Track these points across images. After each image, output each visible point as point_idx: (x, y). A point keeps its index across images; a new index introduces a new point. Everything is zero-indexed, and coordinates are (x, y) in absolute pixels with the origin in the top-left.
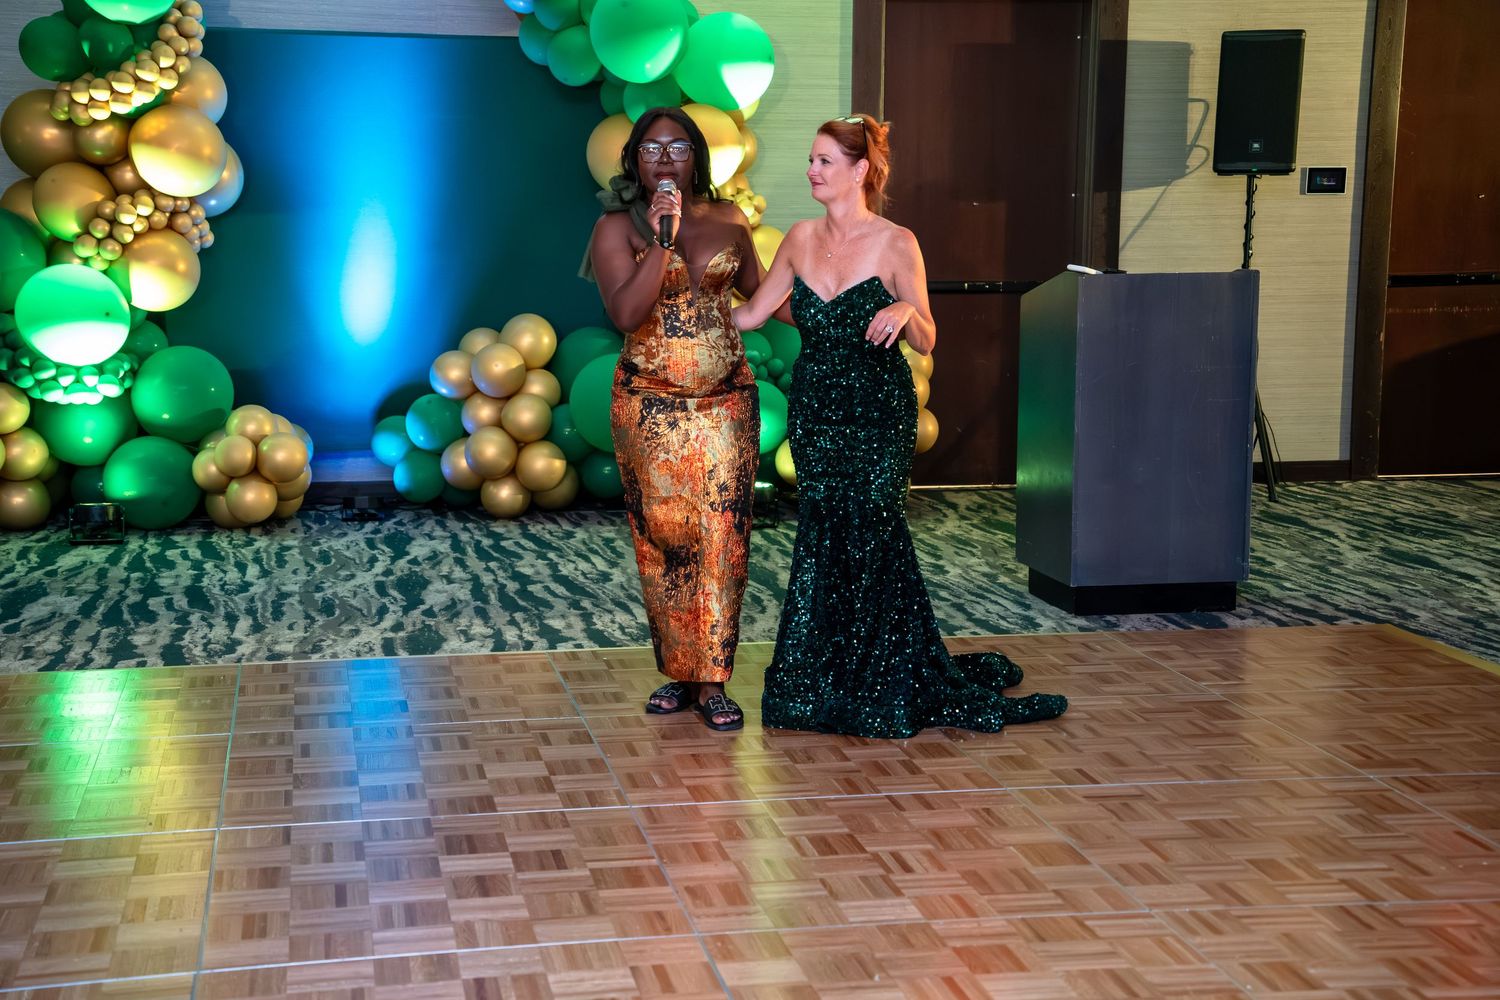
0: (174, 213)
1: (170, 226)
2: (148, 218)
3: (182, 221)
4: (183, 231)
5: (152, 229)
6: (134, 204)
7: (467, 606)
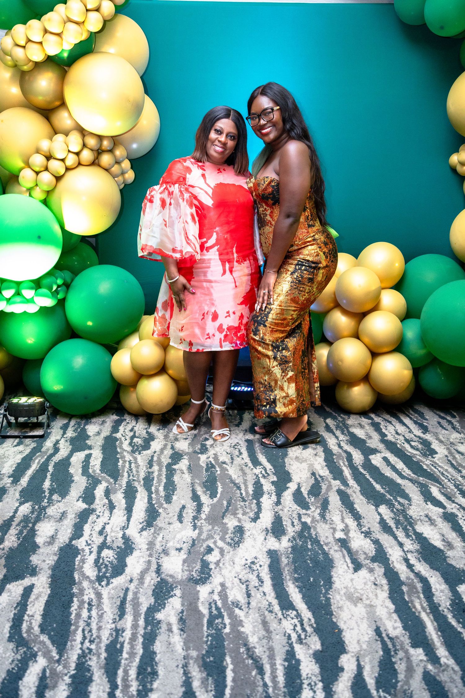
0: (99, 152)
1: (95, 163)
2: (78, 154)
3: (106, 159)
4: (106, 166)
5: (80, 164)
6: (67, 142)
7: (330, 487)
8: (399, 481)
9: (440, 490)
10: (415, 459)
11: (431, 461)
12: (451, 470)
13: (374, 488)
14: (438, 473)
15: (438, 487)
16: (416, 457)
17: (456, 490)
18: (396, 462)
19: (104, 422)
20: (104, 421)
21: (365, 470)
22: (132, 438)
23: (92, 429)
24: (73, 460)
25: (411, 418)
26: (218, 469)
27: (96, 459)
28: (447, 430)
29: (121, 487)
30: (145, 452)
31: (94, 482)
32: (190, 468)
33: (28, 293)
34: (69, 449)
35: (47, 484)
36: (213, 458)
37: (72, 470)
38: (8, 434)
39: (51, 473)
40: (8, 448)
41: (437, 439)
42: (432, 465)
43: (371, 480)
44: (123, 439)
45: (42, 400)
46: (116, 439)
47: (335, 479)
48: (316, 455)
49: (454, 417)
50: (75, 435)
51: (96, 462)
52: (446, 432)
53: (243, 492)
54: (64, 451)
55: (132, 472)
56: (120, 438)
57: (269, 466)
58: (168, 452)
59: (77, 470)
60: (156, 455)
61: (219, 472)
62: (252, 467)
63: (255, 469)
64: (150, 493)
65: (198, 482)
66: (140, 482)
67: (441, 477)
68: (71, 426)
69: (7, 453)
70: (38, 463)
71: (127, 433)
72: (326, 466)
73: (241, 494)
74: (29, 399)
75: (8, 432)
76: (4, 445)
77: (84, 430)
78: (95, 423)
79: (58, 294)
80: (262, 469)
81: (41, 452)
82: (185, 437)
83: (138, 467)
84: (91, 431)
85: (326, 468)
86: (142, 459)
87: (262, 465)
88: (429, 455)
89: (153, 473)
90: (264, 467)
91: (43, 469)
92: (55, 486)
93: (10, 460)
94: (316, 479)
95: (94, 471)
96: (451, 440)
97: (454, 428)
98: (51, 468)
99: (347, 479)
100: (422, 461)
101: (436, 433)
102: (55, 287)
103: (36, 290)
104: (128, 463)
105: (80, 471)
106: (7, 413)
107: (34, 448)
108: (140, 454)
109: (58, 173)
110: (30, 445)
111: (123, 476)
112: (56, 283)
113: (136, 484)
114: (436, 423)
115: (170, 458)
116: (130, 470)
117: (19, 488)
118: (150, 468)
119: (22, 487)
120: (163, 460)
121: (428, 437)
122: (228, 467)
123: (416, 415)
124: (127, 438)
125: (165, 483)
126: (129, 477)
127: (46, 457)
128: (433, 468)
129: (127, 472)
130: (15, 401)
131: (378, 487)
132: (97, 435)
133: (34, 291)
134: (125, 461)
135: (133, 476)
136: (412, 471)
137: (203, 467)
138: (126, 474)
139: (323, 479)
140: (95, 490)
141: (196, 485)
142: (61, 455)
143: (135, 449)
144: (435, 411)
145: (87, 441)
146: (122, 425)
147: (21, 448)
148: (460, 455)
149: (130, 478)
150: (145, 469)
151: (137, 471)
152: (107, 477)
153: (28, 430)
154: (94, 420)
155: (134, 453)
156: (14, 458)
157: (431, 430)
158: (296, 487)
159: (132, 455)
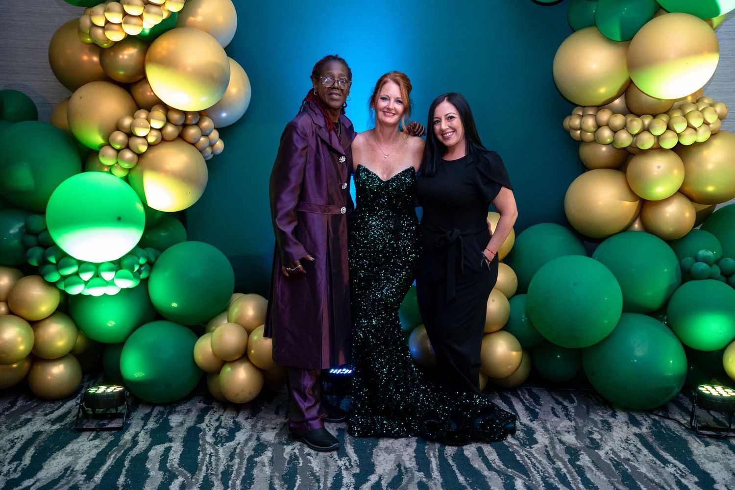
0: (184, 126)
1: (181, 137)
2: (160, 130)
3: (193, 132)
4: (193, 141)
5: (163, 140)
6: (149, 119)
7: (411, 480)
8: (486, 473)
9: (525, 483)
10: (510, 450)
11: (527, 451)
12: (545, 461)
13: (457, 479)
14: (530, 465)
15: (524, 479)
16: (513, 448)
17: (541, 482)
18: (490, 453)
19: (189, 411)
20: (189, 409)
21: (454, 461)
22: (217, 429)
23: (175, 420)
24: (152, 453)
25: (524, 404)
26: (301, 461)
27: (176, 452)
28: (559, 417)
29: (198, 481)
30: (227, 444)
31: (171, 476)
32: (272, 461)
33: (108, 276)
34: (148, 443)
35: (121, 480)
36: (298, 449)
37: (148, 466)
38: (84, 427)
39: (126, 468)
40: (84, 443)
41: (542, 428)
42: (527, 456)
43: (457, 471)
44: (207, 429)
45: (122, 389)
46: (200, 430)
47: (419, 471)
48: (407, 445)
49: (572, 401)
50: (155, 426)
51: (175, 457)
52: (556, 419)
53: (322, 485)
54: (142, 444)
55: (211, 466)
56: (204, 429)
57: (354, 457)
58: (252, 444)
59: (154, 465)
60: (239, 447)
61: (301, 465)
62: (337, 459)
63: (339, 461)
64: (226, 486)
65: (277, 475)
66: (218, 476)
67: (531, 468)
68: (153, 416)
69: (81, 448)
70: (114, 458)
71: (212, 424)
72: (415, 457)
73: (319, 487)
74: (108, 388)
75: (84, 424)
76: (79, 440)
77: (167, 421)
78: (179, 412)
79: (140, 274)
80: (346, 461)
81: (118, 446)
82: (273, 427)
83: (218, 459)
84: (174, 421)
85: (413, 459)
86: (222, 452)
87: (347, 456)
88: (528, 445)
89: (232, 466)
90: (350, 459)
91: (119, 464)
92: (130, 482)
93: (85, 456)
94: (400, 471)
95: (172, 466)
96: (559, 429)
97: (567, 415)
98: (127, 464)
99: (432, 471)
100: (518, 452)
101: (545, 420)
102: (137, 268)
103: (116, 271)
104: (208, 456)
105: (157, 465)
106: (84, 403)
107: (111, 441)
108: (222, 446)
109: (140, 151)
110: (108, 438)
111: (201, 470)
112: (138, 263)
113: (213, 478)
114: (549, 409)
115: (253, 450)
116: (210, 464)
117: (92, 485)
118: (231, 461)
119: (95, 484)
120: (245, 452)
121: (535, 425)
122: (312, 460)
123: (531, 400)
124: (212, 428)
125: (243, 477)
126: (207, 471)
127: (122, 451)
128: (526, 459)
129: (207, 466)
130: (92, 390)
131: (461, 479)
132: (179, 426)
133: (114, 273)
134: (205, 454)
135: (211, 470)
136: (503, 462)
137: (286, 459)
138: (204, 468)
139: (407, 471)
140: (170, 485)
141: (275, 478)
142: (140, 449)
143: (219, 440)
144: (554, 395)
145: (168, 433)
146: (209, 414)
147: (97, 442)
148: (561, 445)
149: (208, 473)
150: (225, 462)
151: (217, 465)
152: (185, 471)
153: (106, 422)
154: (179, 408)
155: (217, 446)
156: (89, 453)
157: (541, 417)
158: (377, 479)
159: (214, 448)
